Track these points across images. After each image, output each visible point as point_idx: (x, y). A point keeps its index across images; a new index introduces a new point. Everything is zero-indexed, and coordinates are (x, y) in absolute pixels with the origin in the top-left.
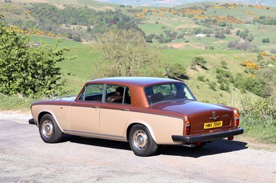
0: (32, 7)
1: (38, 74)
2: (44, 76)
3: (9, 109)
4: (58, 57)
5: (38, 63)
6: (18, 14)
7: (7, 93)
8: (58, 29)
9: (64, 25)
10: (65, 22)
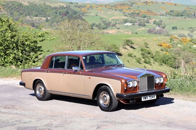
0: (4, 4)
1: (26, 51)
2: (30, 53)
3: (7, 77)
4: (41, 38)
5: (26, 43)
7: (3, 65)
8: (25, 20)
9: (28, 17)
10: (29, 14)
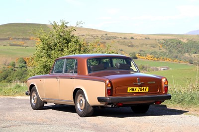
0: (164, 42)
6: (154, 47)
8: (183, 57)
9: (187, 54)
10: (188, 51)
